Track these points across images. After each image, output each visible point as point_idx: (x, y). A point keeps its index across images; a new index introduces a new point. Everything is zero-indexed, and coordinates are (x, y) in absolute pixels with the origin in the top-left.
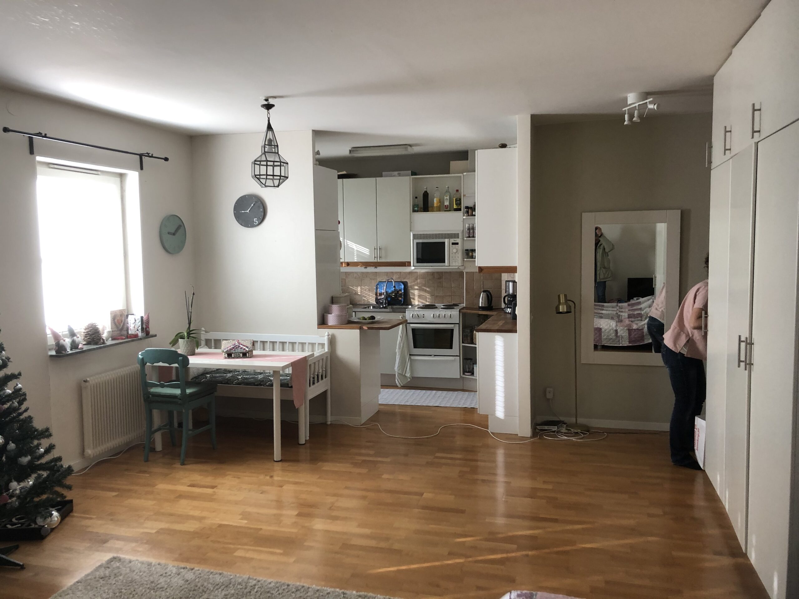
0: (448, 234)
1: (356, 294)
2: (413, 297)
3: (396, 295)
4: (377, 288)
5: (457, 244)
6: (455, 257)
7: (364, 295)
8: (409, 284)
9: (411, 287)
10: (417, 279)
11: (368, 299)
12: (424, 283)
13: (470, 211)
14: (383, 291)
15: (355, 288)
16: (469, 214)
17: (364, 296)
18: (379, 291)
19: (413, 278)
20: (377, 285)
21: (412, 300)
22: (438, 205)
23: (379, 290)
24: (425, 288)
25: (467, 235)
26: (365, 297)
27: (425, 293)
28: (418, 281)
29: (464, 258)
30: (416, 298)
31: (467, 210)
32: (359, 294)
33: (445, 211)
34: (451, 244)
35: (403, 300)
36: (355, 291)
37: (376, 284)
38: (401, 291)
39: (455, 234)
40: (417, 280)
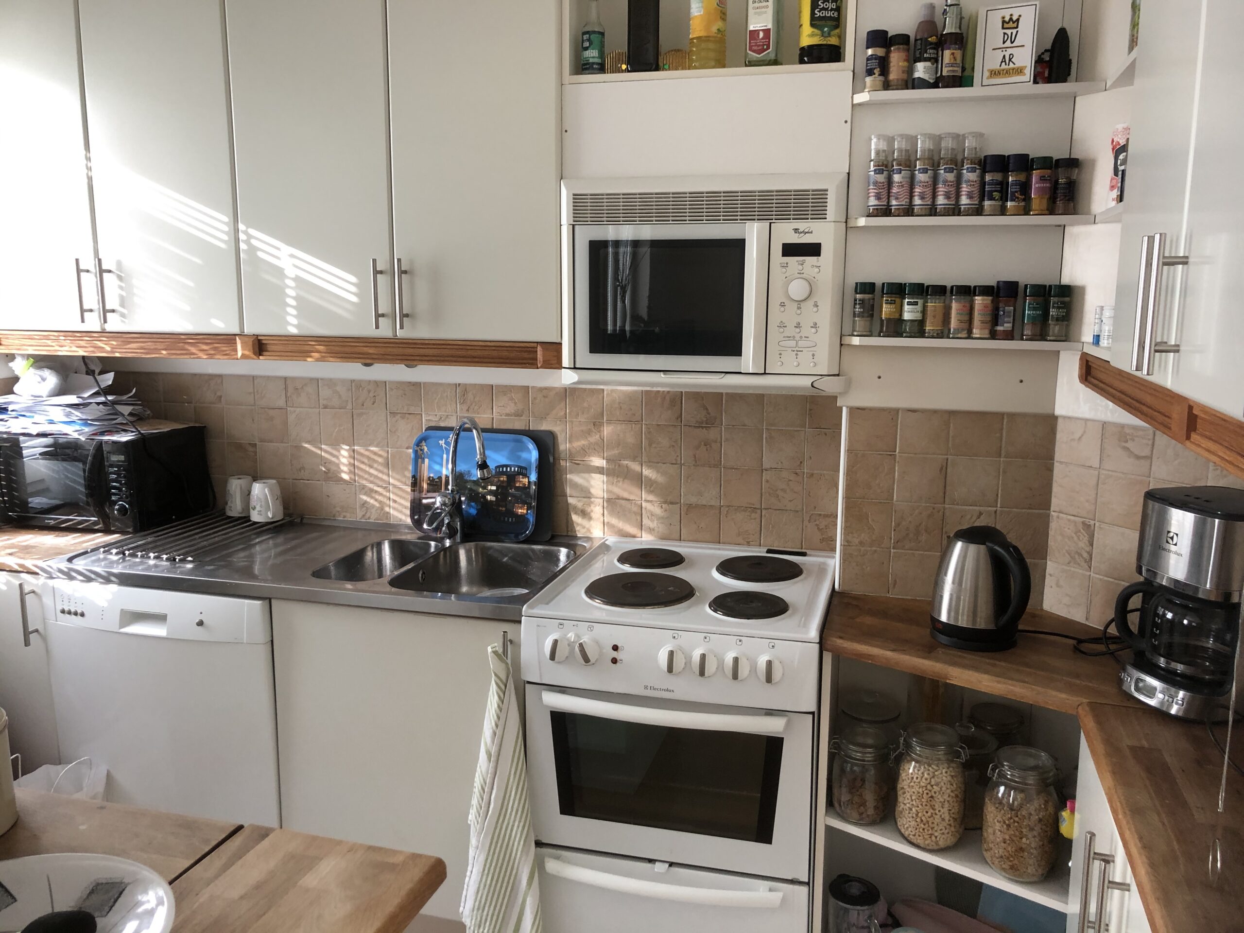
0: (766, 195)
1: (331, 476)
2: (580, 505)
3: (502, 492)
4: (418, 457)
5: (814, 250)
6: (798, 326)
7: (364, 482)
8: (564, 446)
9: (572, 459)
10: (597, 424)
11: (380, 502)
12: (631, 439)
13: (897, 60)
14: (445, 472)
15: (324, 451)
16: (893, 76)
17: (364, 487)
18: (426, 472)
19: (582, 418)
20: (418, 444)
21: (575, 518)
22: (714, 29)
23: (430, 468)
24: (635, 466)
25: (873, 201)
26: (370, 492)
27: (636, 491)
28: (607, 430)
29: (847, 329)
30: (597, 510)
31: (880, 52)
32: (345, 477)
33: (751, 64)
34: (777, 250)
35: (532, 519)
36: (326, 462)
37: (414, 440)
38: (525, 475)
39: (801, 194)
40: (602, 424)
